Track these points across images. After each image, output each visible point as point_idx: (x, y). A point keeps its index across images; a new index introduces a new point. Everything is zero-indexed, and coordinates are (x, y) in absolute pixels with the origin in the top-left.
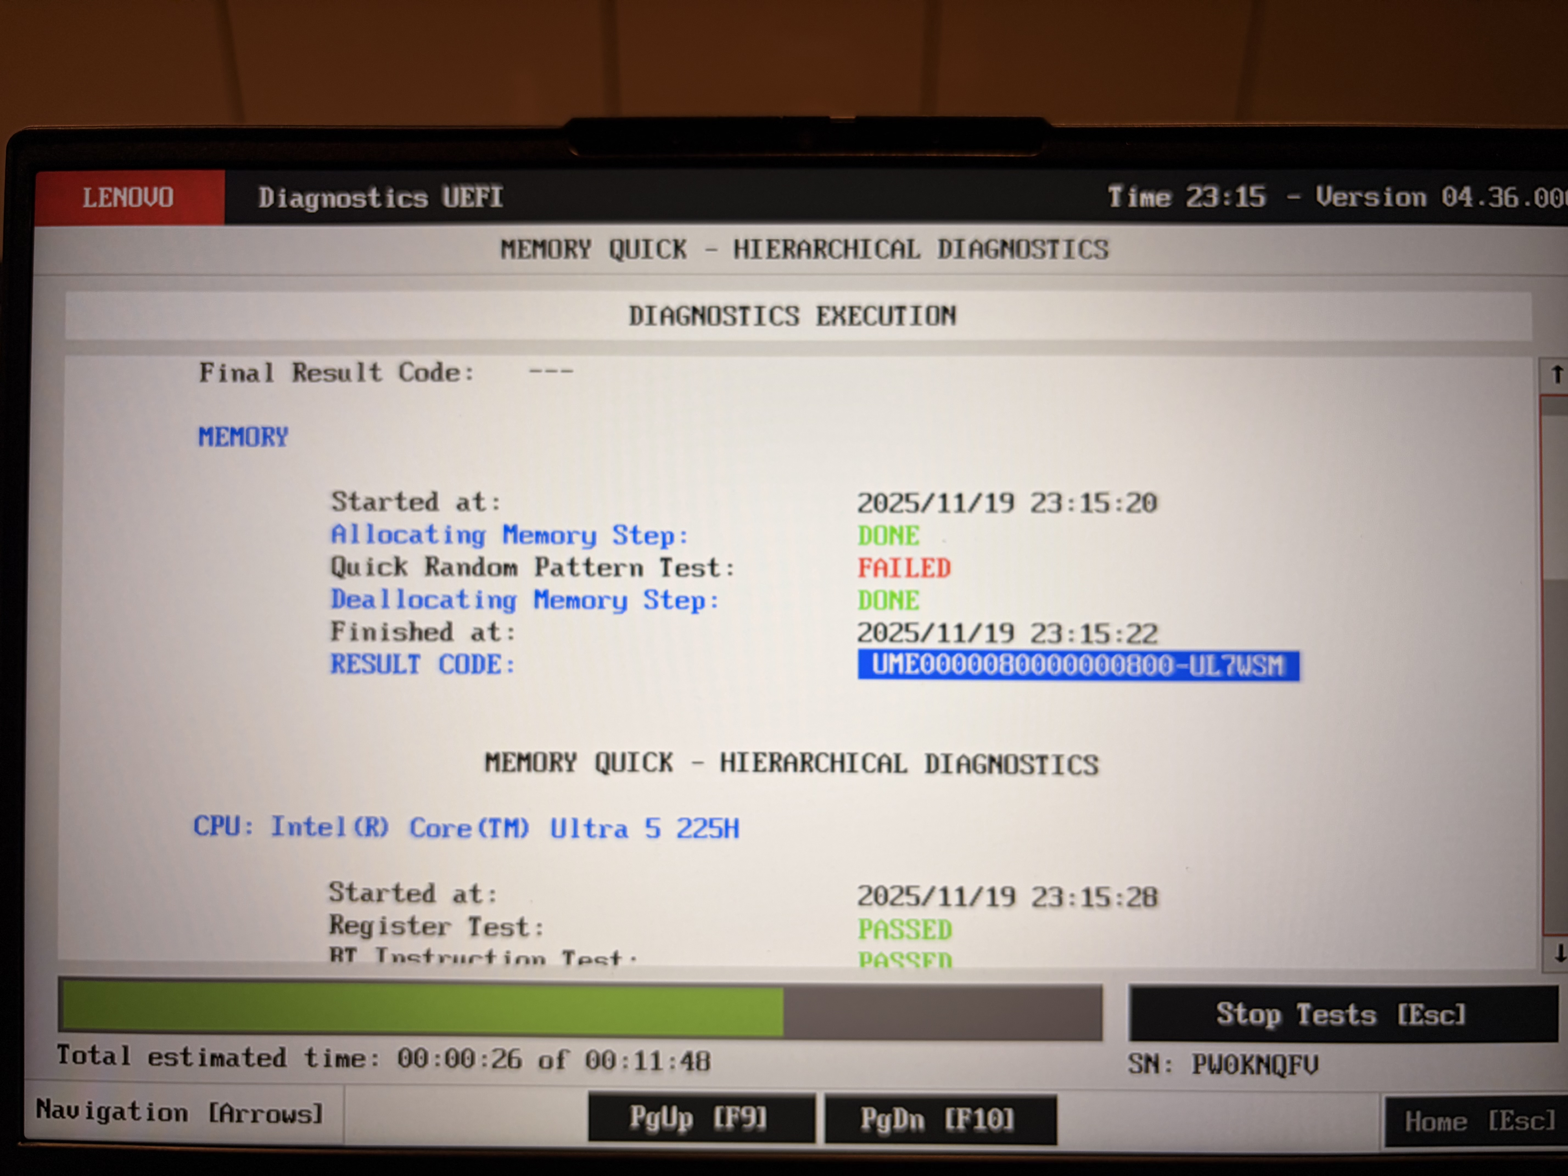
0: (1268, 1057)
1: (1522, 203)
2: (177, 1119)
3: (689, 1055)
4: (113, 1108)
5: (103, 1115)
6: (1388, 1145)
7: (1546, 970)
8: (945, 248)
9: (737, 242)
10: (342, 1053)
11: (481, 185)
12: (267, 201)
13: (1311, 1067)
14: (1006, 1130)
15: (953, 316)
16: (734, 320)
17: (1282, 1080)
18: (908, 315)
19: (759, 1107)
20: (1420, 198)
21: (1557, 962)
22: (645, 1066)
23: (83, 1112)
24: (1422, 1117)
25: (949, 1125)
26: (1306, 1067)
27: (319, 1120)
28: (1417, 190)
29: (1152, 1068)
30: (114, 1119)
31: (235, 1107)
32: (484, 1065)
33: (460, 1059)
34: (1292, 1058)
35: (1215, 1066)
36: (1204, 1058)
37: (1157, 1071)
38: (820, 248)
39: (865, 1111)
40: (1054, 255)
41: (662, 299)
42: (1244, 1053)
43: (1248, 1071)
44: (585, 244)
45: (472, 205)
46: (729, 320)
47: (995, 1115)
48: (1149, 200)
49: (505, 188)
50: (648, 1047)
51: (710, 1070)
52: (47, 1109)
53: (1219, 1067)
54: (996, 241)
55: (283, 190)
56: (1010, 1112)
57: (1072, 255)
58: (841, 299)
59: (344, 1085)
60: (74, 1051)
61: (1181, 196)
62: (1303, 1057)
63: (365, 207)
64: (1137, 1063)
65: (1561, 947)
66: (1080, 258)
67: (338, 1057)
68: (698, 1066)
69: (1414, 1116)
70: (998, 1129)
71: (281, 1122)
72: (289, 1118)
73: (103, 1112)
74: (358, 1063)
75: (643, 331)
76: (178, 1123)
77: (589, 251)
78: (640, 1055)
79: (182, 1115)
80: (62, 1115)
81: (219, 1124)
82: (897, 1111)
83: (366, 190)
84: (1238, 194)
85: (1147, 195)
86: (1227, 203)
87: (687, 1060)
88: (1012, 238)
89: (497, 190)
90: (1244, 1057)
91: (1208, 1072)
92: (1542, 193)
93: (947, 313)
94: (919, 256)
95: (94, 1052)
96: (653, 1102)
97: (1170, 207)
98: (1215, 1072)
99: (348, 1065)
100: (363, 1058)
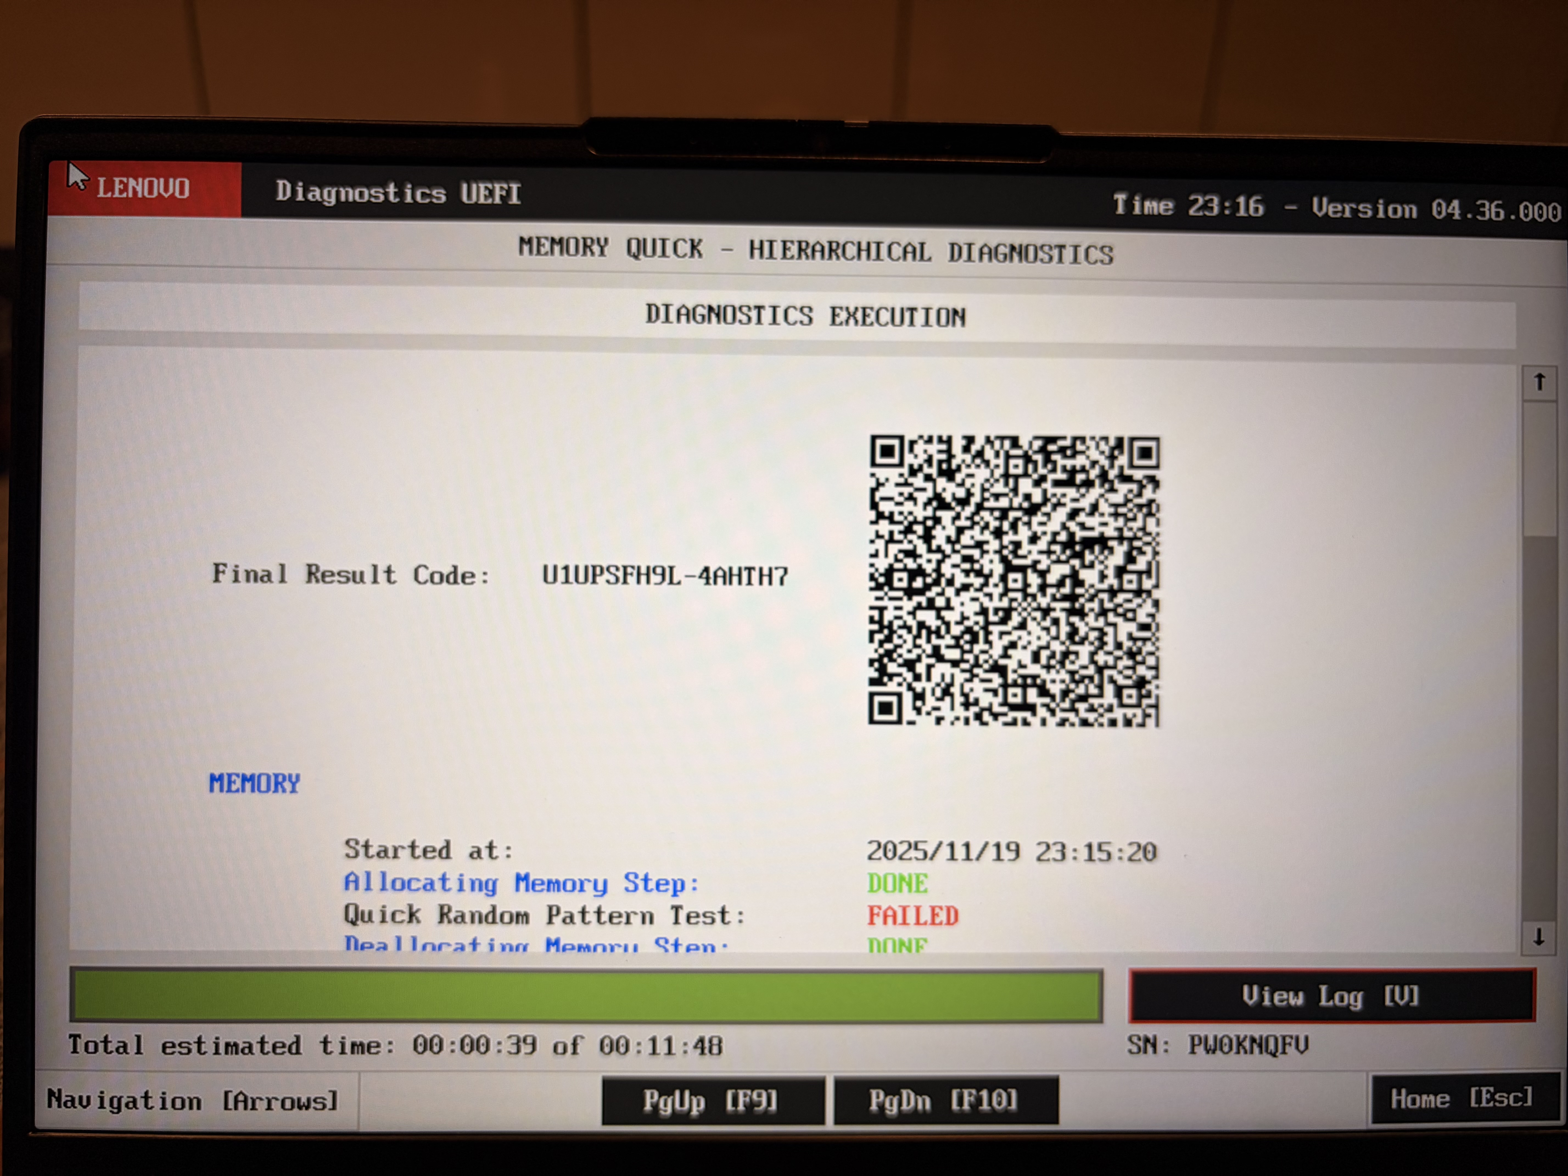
0: (1261, 1037)
1: (1507, 216)
2: (191, 1108)
3: (701, 1040)
4: (125, 1097)
5: (115, 1105)
6: (1375, 1121)
7: (1524, 953)
8: (955, 253)
9: (752, 242)
10: (358, 1040)
11: (499, 183)
12: (284, 194)
13: (1302, 1047)
14: (1010, 1110)
15: (963, 318)
16: (749, 319)
17: (1275, 1059)
18: (919, 317)
19: (770, 1091)
20: (1411, 209)
21: (1535, 945)
22: (658, 1051)
23: (95, 1102)
24: (1407, 1095)
25: (955, 1106)
26: (1297, 1047)
27: (334, 1107)
28: (1408, 203)
29: (1150, 1049)
30: (126, 1109)
31: (249, 1095)
32: (499, 1051)
33: (475, 1045)
34: (1284, 1038)
35: (1210, 1046)
36: (1200, 1039)
37: (1155, 1051)
38: (834, 250)
39: (874, 1093)
40: (1060, 260)
41: (679, 297)
42: (1238, 1033)
43: (1242, 1051)
44: (602, 243)
45: (490, 201)
46: (745, 319)
47: (1000, 1095)
48: (1153, 208)
49: (522, 185)
50: (662, 1032)
51: (722, 1054)
52: (59, 1099)
53: (1215, 1047)
54: (1005, 245)
55: (301, 184)
56: (1014, 1093)
57: (1078, 260)
58: (854, 300)
59: (359, 1072)
60: (85, 1041)
61: (1183, 205)
62: (1294, 1037)
63: (383, 201)
64: (1136, 1044)
65: (1539, 931)
66: (1085, 263)
67: (353, 1045)
68: (710, 1051)
69: (1399, 1094)
70: (1002, 1109)
71: (296, 1110)
72: (304, 1105)
73: (115, 1101)
74: (373, 1050)
75: (659, 329)
76: (191, 1111)
77: (606, 249)
78: (654, 1040)
79: (195, 1103)
80: (73, 1105)
81: (233, 1111)
82: (904, 1092)
83: (384, 185)
84: (1238, 203)
85: (1151, 204)
86: (1227, 212)
87: (700, 1045)
88: (1020, 243)
89: (515, 187)
90: (1238, 1037)
91: (1204, 1052)
92: (1526, 207)
93: (957, 315)
94: (930, 259)
95: (106, 1041)
96: (666, 1086)
97: (1172, 215)
98: (1210, 1052)
99: (363, 1053)
100: (378, 1046)
